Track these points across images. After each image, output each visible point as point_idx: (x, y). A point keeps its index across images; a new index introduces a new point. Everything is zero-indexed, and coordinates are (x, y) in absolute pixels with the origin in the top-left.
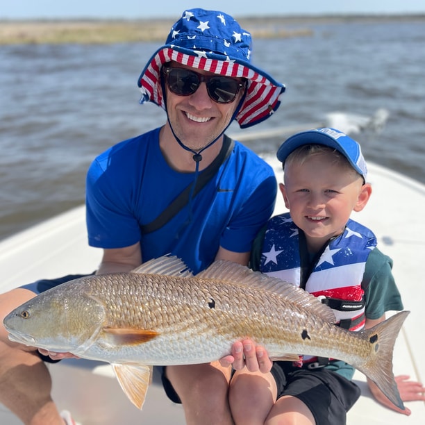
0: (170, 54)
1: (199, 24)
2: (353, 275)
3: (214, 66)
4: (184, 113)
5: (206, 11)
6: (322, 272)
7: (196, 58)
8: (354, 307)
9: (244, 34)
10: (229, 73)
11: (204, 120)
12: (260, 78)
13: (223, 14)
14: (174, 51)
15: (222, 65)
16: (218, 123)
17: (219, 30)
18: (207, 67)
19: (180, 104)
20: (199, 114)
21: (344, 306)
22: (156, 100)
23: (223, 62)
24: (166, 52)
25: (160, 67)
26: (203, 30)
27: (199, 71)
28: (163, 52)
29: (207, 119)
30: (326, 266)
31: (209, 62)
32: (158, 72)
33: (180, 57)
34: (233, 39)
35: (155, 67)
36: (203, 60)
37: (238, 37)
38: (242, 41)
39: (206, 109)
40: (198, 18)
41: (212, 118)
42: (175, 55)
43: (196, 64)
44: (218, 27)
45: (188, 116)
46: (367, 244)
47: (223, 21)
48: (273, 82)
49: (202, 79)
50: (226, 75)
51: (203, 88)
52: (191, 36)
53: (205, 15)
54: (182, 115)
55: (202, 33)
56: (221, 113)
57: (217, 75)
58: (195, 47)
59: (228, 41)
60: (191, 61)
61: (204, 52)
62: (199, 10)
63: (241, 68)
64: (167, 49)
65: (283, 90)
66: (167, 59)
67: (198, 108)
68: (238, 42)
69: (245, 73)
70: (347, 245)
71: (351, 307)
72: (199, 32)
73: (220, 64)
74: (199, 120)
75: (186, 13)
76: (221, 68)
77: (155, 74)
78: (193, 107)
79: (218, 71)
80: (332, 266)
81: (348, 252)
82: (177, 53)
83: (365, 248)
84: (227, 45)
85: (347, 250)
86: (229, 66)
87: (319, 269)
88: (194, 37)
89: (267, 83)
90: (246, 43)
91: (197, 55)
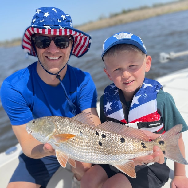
0: (33, 30)
1: (44, 14)
2: (151, 107)
3: (55, 32)
4: (47, 57)
5: (46, 8)
6: (134, 109)
7: (45, 30)
8: (155, 124)
9: (67, 15)
10: (63, 34)
11: (57, 58)
12: (78, 34)
13: (54, 8)
14: (34, 28)
15: (59, 31)
16: (63, 59)
17: (54, 15)
18: (52, 33)
19: (44, 53)
20: (53, 55)
21: (150, 125)
22: (33, 54)
23: (59, 29)
24: (30, 29)
25: (30, 37)
26: (47, 16)
27: (49, 36)
28: (29, 30)
29: (58, 58)
30: (136, 106)
31: (52, 31)
32: (30, 40)
33: (38, 30)
34: (62, 18)
35: (28, 38)
36: (49, 30)
37: (64, 17)
38: (66, 19)
39: (56, 53)
40: (43, 12)
41: (60, 57)
42: (35, 30)
43: (46, 32)
44: (53, 14)
45: (49, 57)
46: (156, 89)
47: (55, 11)
48: (84, 34)
49: (51, 39)
50: (62, 35)
51: (53, 43)
52: (42, 20)
53: (46, 10)
54: (46, 58)
55: (46, 18)
56: (64, 54)
57: (58, 36)
58: (44, 25)
59: (60, 20)
60: (44, 32)
61: (49, 26)
62: (43, 8)
63: (68, 31)
64: (31, 28)
65: (90, 38)
66: (32, 33)
67: (52, 53)
68: (65, 19)
69: (71, 32)
70: (145, 92)
71: (154, 125)
72: (45, 18)
73: (58, 30)
74: (55, 58)
75: (37, 10)
76: (59, 32)
77: (29, 41)
78: (50, 53)
79: (58, 34)
80: (138, 105)
81: (145, 96)
82: (36, 29)
83: (154, 92)
84: (60, 21)
85: (145, 95)
86: (62, 30)
87: (132, 108)
88: (43, 21)
89: (82, 35)
90: (68, 19)
91: (46, 28)
